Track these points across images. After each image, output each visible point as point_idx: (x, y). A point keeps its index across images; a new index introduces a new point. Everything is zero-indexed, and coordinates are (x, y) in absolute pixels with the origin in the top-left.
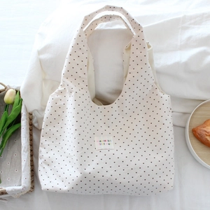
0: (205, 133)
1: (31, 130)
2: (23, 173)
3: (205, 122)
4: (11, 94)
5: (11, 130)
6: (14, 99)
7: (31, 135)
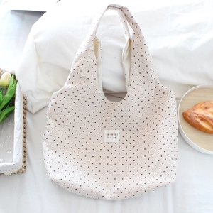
0: (195, 115)
1: (25, 114)
2: (15, 150)
3: (195, 106)
4: (7, 77)
5: (6, 112)
6: (10, 82)
7: (24, 118)
